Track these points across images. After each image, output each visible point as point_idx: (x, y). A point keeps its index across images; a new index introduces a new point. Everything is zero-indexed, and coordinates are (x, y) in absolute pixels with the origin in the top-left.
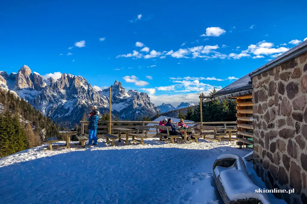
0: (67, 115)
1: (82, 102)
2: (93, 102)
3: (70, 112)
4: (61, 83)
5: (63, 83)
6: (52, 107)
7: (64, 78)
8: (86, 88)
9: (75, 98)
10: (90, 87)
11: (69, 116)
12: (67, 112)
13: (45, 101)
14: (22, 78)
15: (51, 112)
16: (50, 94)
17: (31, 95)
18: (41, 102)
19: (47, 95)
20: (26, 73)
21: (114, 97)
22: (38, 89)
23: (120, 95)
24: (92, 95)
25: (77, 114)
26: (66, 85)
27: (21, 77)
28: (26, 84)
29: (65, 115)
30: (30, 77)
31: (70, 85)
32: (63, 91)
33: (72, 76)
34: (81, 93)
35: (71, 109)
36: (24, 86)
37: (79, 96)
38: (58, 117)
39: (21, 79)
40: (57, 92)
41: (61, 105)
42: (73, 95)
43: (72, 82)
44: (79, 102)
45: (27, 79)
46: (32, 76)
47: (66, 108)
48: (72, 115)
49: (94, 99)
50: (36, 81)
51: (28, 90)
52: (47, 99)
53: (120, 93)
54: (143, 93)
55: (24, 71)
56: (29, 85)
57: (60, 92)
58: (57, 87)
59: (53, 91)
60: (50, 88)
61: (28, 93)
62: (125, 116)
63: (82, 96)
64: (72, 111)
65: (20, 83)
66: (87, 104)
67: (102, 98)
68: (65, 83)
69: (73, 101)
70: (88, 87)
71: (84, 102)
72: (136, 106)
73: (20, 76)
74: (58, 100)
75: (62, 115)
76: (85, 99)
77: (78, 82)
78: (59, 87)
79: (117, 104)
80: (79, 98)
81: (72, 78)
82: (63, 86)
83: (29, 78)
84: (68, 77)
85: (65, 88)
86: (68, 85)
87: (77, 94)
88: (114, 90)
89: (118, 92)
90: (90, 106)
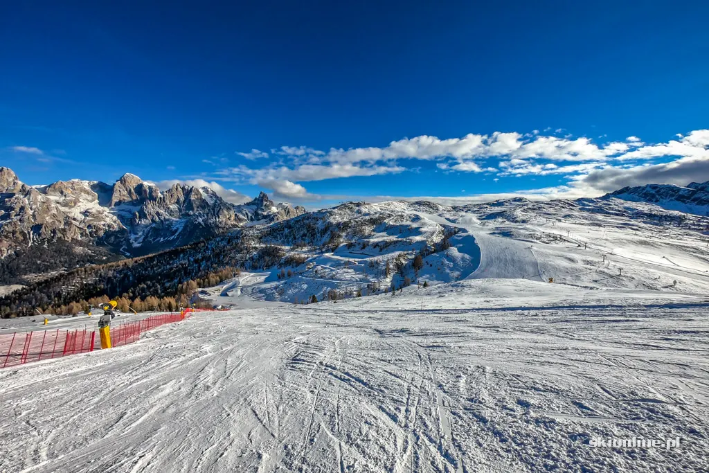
0: (171, 239)
2: (217, 220)
3: (177, 234)
4: (172, 195)
5: (175, 196)
6: (155, 228)
7: (176, 189)
8: (211, 202)
9: (190, 215)
10: (217, 201)
11: (173, 240)
12: (173, 235)
13: (145, 220)
14: (120, 190)
16: (152, 211)
17: (130, 212)
18: (139, 222)
19: (148, 212)
20: (128, 184)
23: (262, 210)
24: (219, 211)
25: (183, 237)
26: (178, 200)
27: (118, 189)
28: (128, 197)
30: (134, 188)
31: (186, 198)
32: (173, 207)
34: (200, 208)
35: (180, 230)
36: (124, 200)
37: (196, 212)
38: (159, 241)
39: (118, 192)
40: (164, 208)
41: (167, 225)
42: (188, 211)
43: (188, 195)
44: (193, 221)
45: (129, 192)
46: (138, 187)
47: (174, 228)
48: (178, 238)
49: (221, 216)
50: (143, 193)
52: (148, 217)
53: (263, 208)
54: (299, 207)
55: (123, 181)
56: (131, 198)
57: (169, 208)
58: (164, 201)
59: (158, 207)
60: (154, 203)
61: (125, 210)
64: (180, 233)
65: (116, 197)
66: (205, 223)
67: (239, 214)
68: (178, 196)
69: (186, 220)
71: (200, 220)
73: (117, 187)
74: (165, 219)
75: (166, 239)
76: (204, 216)
77: (197, 195)
78: (168, 202)
79: (259, 221)
80: (195, 215)
81: (188, 189)
82: (174, 200)
83: (134, 191)
84: (183, 189)
85: (178, 202)
86: (182, 199)
87: (193, 210)
88: (257, 204)
89: (262, 205)
90: (208, 227)
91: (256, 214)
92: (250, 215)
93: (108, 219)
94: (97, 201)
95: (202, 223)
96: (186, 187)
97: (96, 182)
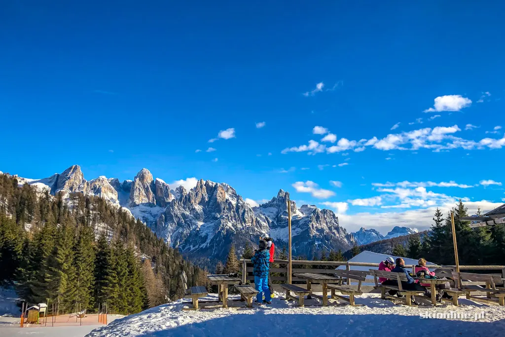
0: (204, 247)
1: (227, 225)
2: (244, 225)
3: (208, 241)
4: (197, 194)
5: (200, 195)
6: (182, 233)
7: (201, 187)
8: (234, 203)
9: (217, 218)
10: (239, 201)
11: (206, 248)
12: (203, 242)
13: (171, 224)
14: (139, 188)
15: (180, 242)
16: (178, 213)
17: (151, 214)
18: (165, 226)
19: (174, 214)
20: (145, 180)
21: (277, 216)
22: (162, 204)
23: (286, 214)
24: (243, 214)
25: (218, 245)
26: (203, 199)
28: (145, 197)
29: (201, 246)
30: (150, 186)
31: (210, 198)
32: (198, 208)
33: (212, 183)
34: (226, 211)
35: (211, 237)
36: (142, 200)
37: (223, 215)
38: (189, 249)
39: (138, 190)
40: (189, 209)
41: (194, 230)
42: (213, 213)
43: (213, 194)
44: (223, 225)
45: (147, 190)
46: (154, 186)
47: (203, 234)
48: (211, 247)
49: (247, 220)
50: (159, 192)
51: (148, 206)
52: (175, 220)
53: (287, 211)
54: (327, 210)
55: (142, 177)
56: (149, 199)
57: (195, 209)
58: (189, 200)
59: (184, 208)
60: (180, 203)
61: (146, 211)
62: (295, 250)
63: (227, 215)
64: (212, 240)
65: (136, 196)
66: (235, 229)
67: (259, 219)
68: (203, 195)
69: (213, 224)
70: (237, 201)
71: (230, 224)
72: (314, 232)
73: (137, 185)
74: (191, 222)
75: (197, 247)
76: (232, 220)
77: (221, 193)
78: (193, 201)
79: (283, 229)
80: (223, 218)
81: (212, 186)
82: (199, 199)
83: (150, 188)
85: (203, 202)
86: (207, 199)
87: (219, 211)
88: (277, 206)
89: (285, 208)
90: (239, 233)
92: (270, 221)
95: (233, 228)
97: (112, 179)
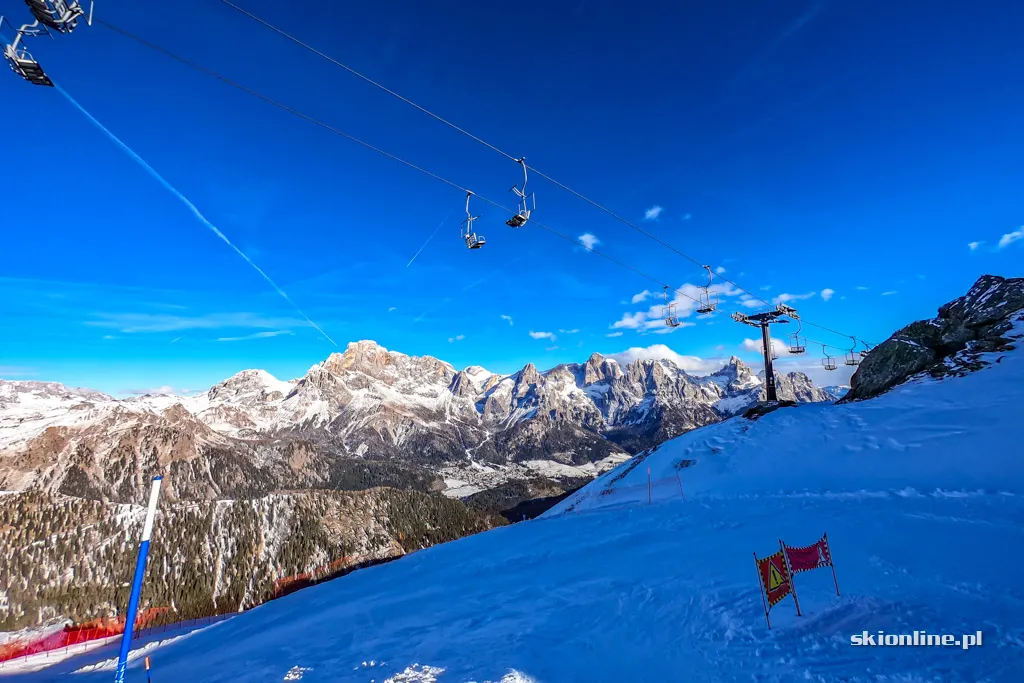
0: (639, 423)
1: (662, 401)
3: (644, 417)
4: (633, 374)
5: (638, 373)
6: (622, 410)
7: (638, 366)
8: (673, 377)
9: (654, 395)
10: (680, 375)
11: (641, 424)
12: (640, 418)
13: (613, 402)
14: (590, 371)
15: (620, 417)
16: (619, 392)
17: (600, 392)
18: (608, 403)
20: (595, 363)
21: (728, 386)
23: (737, 382)
25: (651, 421)
26: (641, 378)
28: (595, 376)
29: (637, 422)
30: (600, 367)
31: (648, 376)
32: (637, 386)
34: (663, 386)
35: (646, 412)
36: (593, 380)
37: (660, 391)
39: (589, 373)
40: (628, 388)
41: (633, 406)
42: (650, 390)
43: (650, 372)
44: (658, 402)
45: (597, 372)
46: (603, 367)
47: (640, 411)
48: (645, 423)
50: (608, 371)
51: (597, 385)
52: (616, 398)
53: (738, 379)
54: (796, 373)
55: (592, 361)
56: (599, 378)
57: (633, 387)
58: (628, 380)
60: (619, 383)
61: (596, 390)
63: (664, 391)
64: (647, 416)
65: (588, 377)
66: (671, 404)
67: (707, 390)
68: (640, 373)
69: (649, 400)
71: (665, 401)
73: (588, 368)
74: (630, 400)
75: (633, 423)
76: (668, 396)
77: (657, 370)
78: (631, 381)
79: (734, 399)
80: (659, 394)
81: (649, 364)
82: (637, 378)
83: (600, 369)
84: (644, 364)
85: (640, 380)
86: (644, 377)
87: (656, 388)
88: (729, 374)
89: (736, 376)
90: (675, 408)
91: (730, 389)
92: (720, 390)
93: (585, 401)
94: (575, 383)
95: (668, 404)
96: (647, 363)
97: (571, 363)
